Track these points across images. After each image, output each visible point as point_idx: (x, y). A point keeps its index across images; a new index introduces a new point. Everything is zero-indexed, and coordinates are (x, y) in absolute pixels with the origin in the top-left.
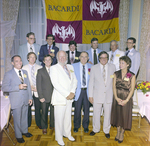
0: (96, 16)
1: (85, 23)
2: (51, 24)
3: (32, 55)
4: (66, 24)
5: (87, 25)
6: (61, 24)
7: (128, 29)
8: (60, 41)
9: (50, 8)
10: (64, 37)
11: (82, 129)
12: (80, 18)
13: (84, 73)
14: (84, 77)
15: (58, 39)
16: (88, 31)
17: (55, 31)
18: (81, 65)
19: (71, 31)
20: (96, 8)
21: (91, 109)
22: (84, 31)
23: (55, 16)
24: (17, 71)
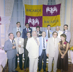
0: (49, 14)
1: (44, 17)
2: (27, 18)
3: (19, 33)
4: (35, 18)
5: (45, 18)
6: (32, 18)
7: (64, 20)
8: (32, 26)
9: (27, 10)
11: (42, 70)
12: (41, 15)
13: (44, 42)
14: (44, 44)
15: (31, 25)
16: (45, 21)
19: (37, 21)
20: (49, 10)
21: (47, 60)
22: (43, 21)
23: (29, 14)
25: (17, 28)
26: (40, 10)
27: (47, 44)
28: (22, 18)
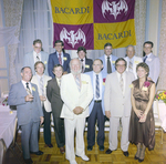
0: (109, 18)
1: (96, 26)
2: (58, 28)
3: (40, 65)
4: (75, 28)
5: (98, 28)
6: (69, 28)
7: (145, 31)
8: (70, 47)
9: (56, 10)
10: (73, 43)
11: (96, 147)
12: (91, 21)
13: (97, 83)
14: (97, 88)
15: (67, 45)
16: (100, 35)
17: (63, 36)
18: (94, 74)
19: (81, 36)
20: (108, 8)
21: (107, 123)
23: (63, 20)
24: (24, 83)
26: (87, 10)
27: (104, 87)
28: (47, 29)
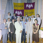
0: (28, 8)
1: (25, 10)
2: (15, 10)
3: (9, 19)
6: (18, 10)
9: (15, 6)
12: (23, 9)
13: (24, 24)
15: (17, 15)
23: (16, 8)
25: (8, 16)
26: (23, 6)
28: (12, 10)
